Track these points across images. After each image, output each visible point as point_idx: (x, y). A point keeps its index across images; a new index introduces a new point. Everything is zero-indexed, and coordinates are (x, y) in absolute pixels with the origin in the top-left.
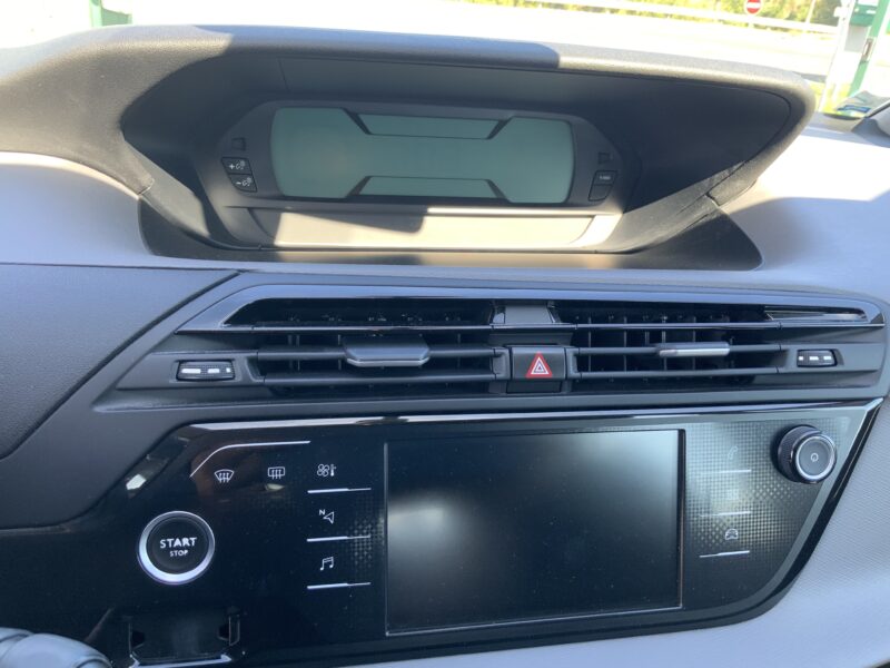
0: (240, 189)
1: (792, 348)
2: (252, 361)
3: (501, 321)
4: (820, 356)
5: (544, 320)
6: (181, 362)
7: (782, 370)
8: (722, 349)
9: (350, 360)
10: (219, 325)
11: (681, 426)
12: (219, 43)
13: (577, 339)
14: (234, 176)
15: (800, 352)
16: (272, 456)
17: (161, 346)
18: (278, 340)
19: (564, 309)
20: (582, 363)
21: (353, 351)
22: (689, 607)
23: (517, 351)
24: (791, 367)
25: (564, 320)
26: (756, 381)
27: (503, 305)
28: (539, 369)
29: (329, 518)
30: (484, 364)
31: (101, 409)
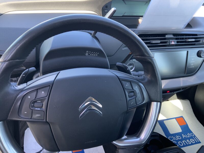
3: (167, 36)
7: (200, 43)
8: (194, 40)
9: (151, 42)
11: (188, 50)
13: (176, 39)
15: (202, 40)
20: (177, 42)
21: (151, 41)
22: (186, 74)
23: (170, 40)
24: (201, 42)
25: (174, 36)
26: (196, 44)
27: (167, 34)
28: (173, 43)
30: (166, 42)
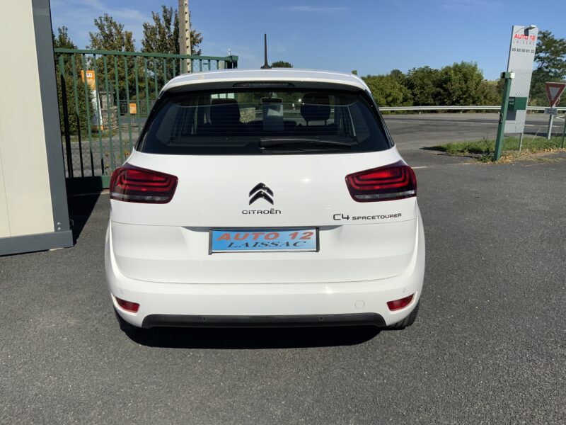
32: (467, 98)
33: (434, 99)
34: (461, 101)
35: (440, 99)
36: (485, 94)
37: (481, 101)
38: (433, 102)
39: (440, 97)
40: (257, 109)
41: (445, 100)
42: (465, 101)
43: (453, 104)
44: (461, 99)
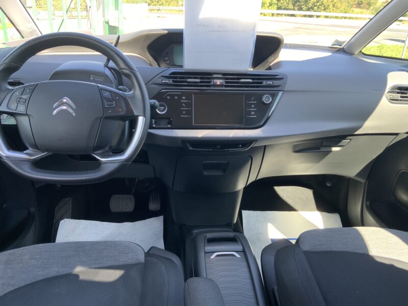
0: (167, 64)
1: (264, 81)
2: (173, 81)
4: (270, 82)
5: (221, 76)
6: (162, 80)
7: (262, 85)
8: (250, 80)
9: (188, 81)
10: (168, 75)
12: (166, 32)
13: (225, 79)
14: (165, 61)
15: (266, 82)
16: (176, 95)
17: (159, 78)
18: (176, 78)
19: (224, 74)
20: (226, 82)
21: (188, 79)
22: (245, 125)
23: (215, 80)
24: (264, 84)
25: (223, 76)
28: (218, 83)
29: (184, 105)
30: (209, 82)
31: (151, 86)
32: (320, 5)
33: (294, 5)
34: (315, 8)
35: (299, 6)
36: (333, 3)
37: (330, 9)
38: (292, 8)
39: (298, 3)
40: (149, 5)
41: (303, 7)
42: (318, 8)
43: (308, 10)
44: (315, 6)
